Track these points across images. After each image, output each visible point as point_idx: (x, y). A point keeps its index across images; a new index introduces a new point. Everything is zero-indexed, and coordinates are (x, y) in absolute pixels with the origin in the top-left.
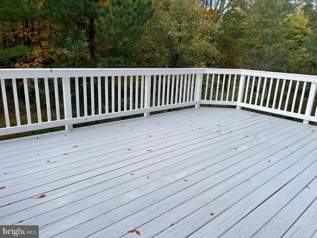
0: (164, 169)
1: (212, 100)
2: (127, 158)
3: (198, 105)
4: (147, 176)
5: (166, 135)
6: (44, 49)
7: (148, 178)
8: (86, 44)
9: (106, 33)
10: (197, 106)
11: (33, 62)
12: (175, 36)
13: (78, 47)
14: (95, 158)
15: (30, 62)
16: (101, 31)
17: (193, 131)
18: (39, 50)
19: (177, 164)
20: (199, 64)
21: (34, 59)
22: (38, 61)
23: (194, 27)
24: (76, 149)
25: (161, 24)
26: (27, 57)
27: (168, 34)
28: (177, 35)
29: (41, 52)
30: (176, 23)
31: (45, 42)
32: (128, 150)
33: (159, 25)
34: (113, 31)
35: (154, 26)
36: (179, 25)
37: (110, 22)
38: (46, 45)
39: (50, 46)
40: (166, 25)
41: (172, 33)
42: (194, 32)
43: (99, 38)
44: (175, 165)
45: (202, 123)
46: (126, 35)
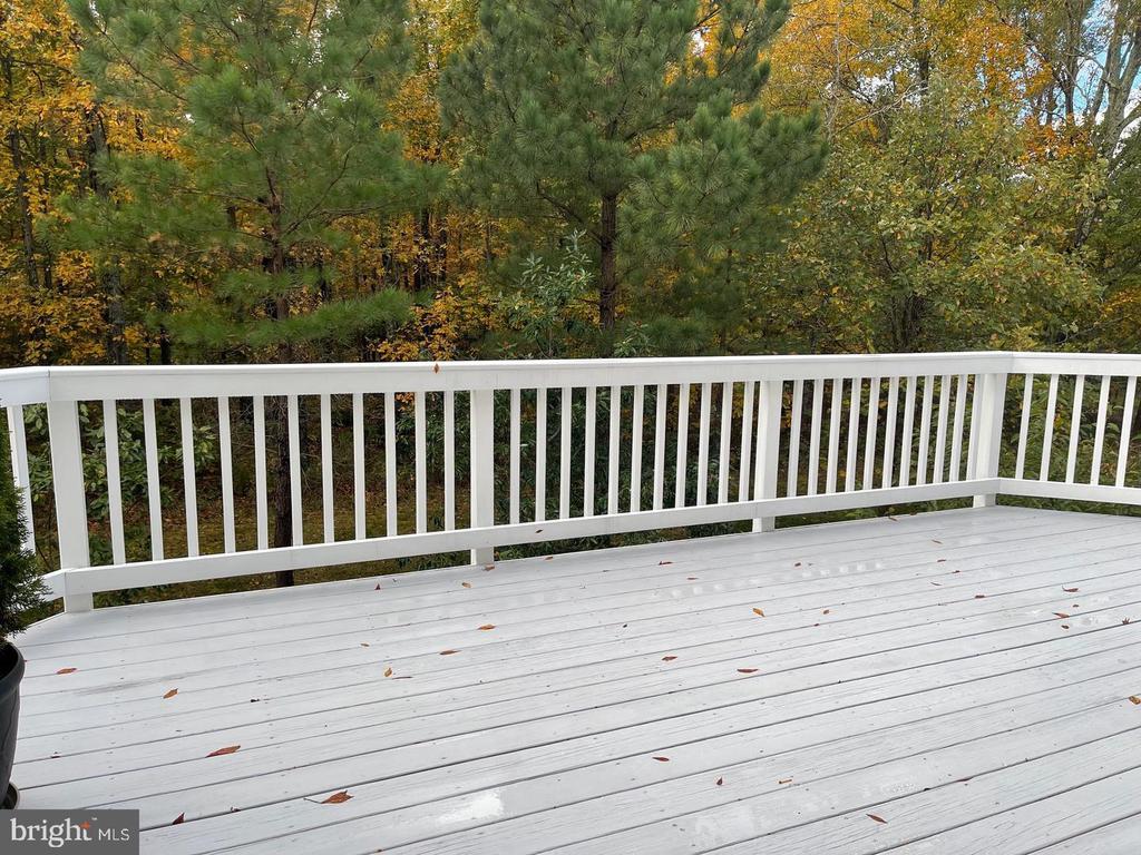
0: (791, 755)
1: (1049, 480)
2: (658, 689)
3: (988, 496)
4: (717, 775)
5: (826, 612)
6: (463, 298)
7: (720, 782)
8: (584, 276)
9: (651, 236)
10: (979, 502)
11: (430, 339)
12: (906, 233)
13: (555, 288)
14: (542, 676)
15: (422, 339)
16: (635, 231)
17: (945, 604)
18: (450, 299)
19: (852, 741)
20: (1008, 333)
21: (434, 327)
22: (444, 336)
23: (987, 196)
24: (487, 637)
25: (850, 195)
26: (412, 322)
27: (877, 228)
28: (913, 227)
29: (456, 308)
30: (911, 185)
31: (470, 276)
32: (666, 659)
33: (844, 198)
34: (673, 225)
35: (825, 202)
36: (921, 193)
37: (667, 196)
38: (472, 284)
39: (484, 288)
40: (871, 195)
41: (892, 223)
42: (987, 214)
43: (629, 252)
44: (843, 743)
45: (996, 575)
46: (718, 237)
